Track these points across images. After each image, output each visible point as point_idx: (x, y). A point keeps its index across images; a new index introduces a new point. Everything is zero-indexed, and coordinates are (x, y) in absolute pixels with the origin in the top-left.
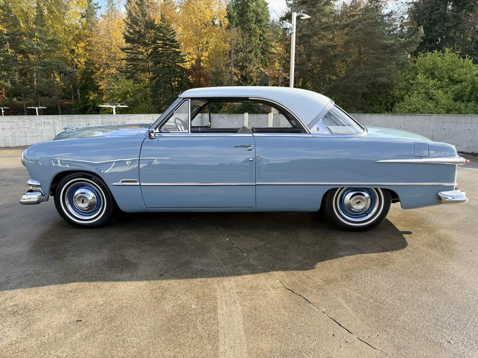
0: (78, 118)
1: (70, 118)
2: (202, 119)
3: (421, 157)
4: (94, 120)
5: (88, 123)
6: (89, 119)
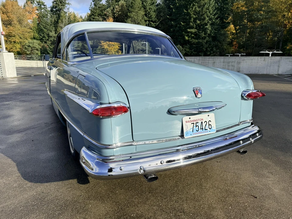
0: (209, 59)
1: (204, 58)
4: (218, 60)
5: (214, 61)
6: (215, 59)
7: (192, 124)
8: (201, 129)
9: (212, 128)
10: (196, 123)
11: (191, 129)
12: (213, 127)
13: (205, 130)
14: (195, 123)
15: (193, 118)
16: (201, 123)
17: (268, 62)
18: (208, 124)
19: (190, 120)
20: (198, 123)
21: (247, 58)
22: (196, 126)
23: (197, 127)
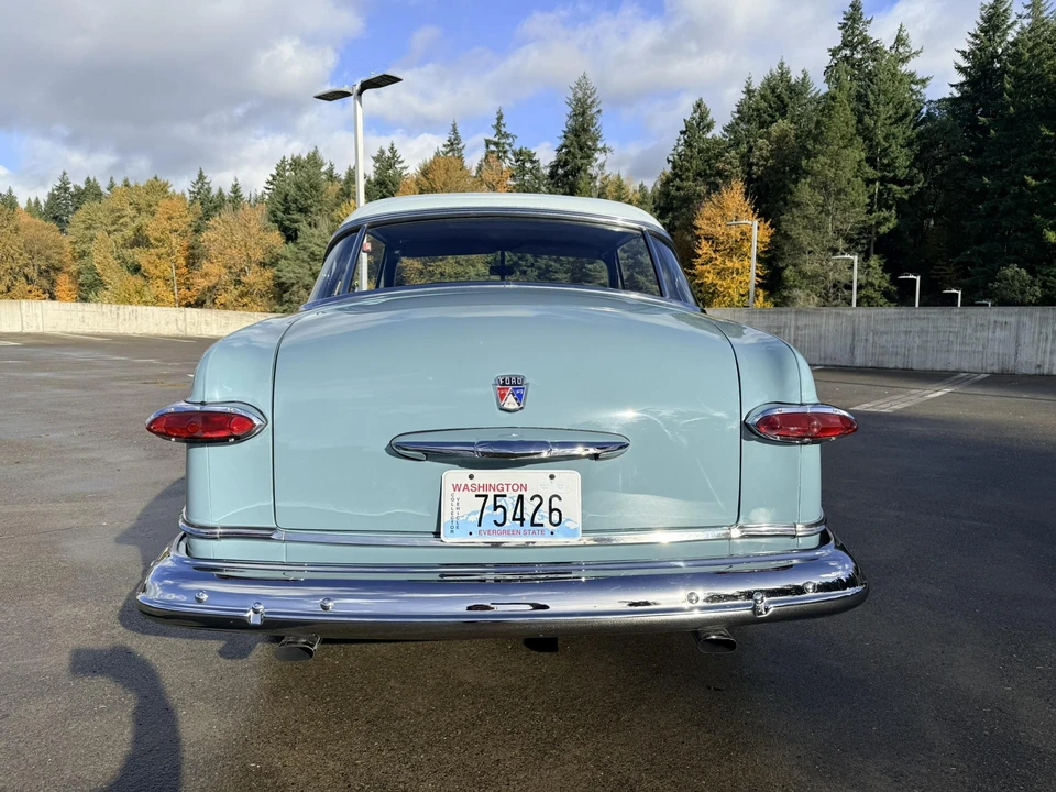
7: (477, 496)
8: (514, 519)
9: (565, 524)
10: (496, 496)
11: (474, 513)
12: (569, 520)
13: (533, 524)
14: (491, 495)
15: (485, 476)
16: (516, 499)
18: (545, 507)
19: (470, 482)
20: (505, 496)
22: (496, 508)
23: (500, 510)
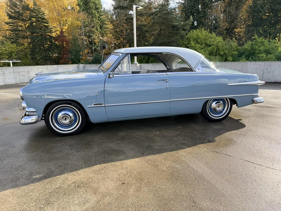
2: (78, 68)
3: (246, 81)
17: (50, 70)
21: (34, 67)
